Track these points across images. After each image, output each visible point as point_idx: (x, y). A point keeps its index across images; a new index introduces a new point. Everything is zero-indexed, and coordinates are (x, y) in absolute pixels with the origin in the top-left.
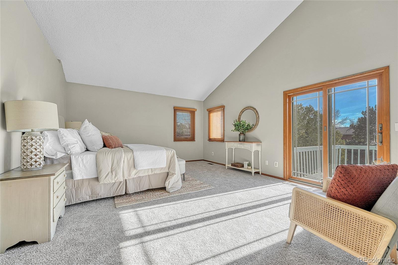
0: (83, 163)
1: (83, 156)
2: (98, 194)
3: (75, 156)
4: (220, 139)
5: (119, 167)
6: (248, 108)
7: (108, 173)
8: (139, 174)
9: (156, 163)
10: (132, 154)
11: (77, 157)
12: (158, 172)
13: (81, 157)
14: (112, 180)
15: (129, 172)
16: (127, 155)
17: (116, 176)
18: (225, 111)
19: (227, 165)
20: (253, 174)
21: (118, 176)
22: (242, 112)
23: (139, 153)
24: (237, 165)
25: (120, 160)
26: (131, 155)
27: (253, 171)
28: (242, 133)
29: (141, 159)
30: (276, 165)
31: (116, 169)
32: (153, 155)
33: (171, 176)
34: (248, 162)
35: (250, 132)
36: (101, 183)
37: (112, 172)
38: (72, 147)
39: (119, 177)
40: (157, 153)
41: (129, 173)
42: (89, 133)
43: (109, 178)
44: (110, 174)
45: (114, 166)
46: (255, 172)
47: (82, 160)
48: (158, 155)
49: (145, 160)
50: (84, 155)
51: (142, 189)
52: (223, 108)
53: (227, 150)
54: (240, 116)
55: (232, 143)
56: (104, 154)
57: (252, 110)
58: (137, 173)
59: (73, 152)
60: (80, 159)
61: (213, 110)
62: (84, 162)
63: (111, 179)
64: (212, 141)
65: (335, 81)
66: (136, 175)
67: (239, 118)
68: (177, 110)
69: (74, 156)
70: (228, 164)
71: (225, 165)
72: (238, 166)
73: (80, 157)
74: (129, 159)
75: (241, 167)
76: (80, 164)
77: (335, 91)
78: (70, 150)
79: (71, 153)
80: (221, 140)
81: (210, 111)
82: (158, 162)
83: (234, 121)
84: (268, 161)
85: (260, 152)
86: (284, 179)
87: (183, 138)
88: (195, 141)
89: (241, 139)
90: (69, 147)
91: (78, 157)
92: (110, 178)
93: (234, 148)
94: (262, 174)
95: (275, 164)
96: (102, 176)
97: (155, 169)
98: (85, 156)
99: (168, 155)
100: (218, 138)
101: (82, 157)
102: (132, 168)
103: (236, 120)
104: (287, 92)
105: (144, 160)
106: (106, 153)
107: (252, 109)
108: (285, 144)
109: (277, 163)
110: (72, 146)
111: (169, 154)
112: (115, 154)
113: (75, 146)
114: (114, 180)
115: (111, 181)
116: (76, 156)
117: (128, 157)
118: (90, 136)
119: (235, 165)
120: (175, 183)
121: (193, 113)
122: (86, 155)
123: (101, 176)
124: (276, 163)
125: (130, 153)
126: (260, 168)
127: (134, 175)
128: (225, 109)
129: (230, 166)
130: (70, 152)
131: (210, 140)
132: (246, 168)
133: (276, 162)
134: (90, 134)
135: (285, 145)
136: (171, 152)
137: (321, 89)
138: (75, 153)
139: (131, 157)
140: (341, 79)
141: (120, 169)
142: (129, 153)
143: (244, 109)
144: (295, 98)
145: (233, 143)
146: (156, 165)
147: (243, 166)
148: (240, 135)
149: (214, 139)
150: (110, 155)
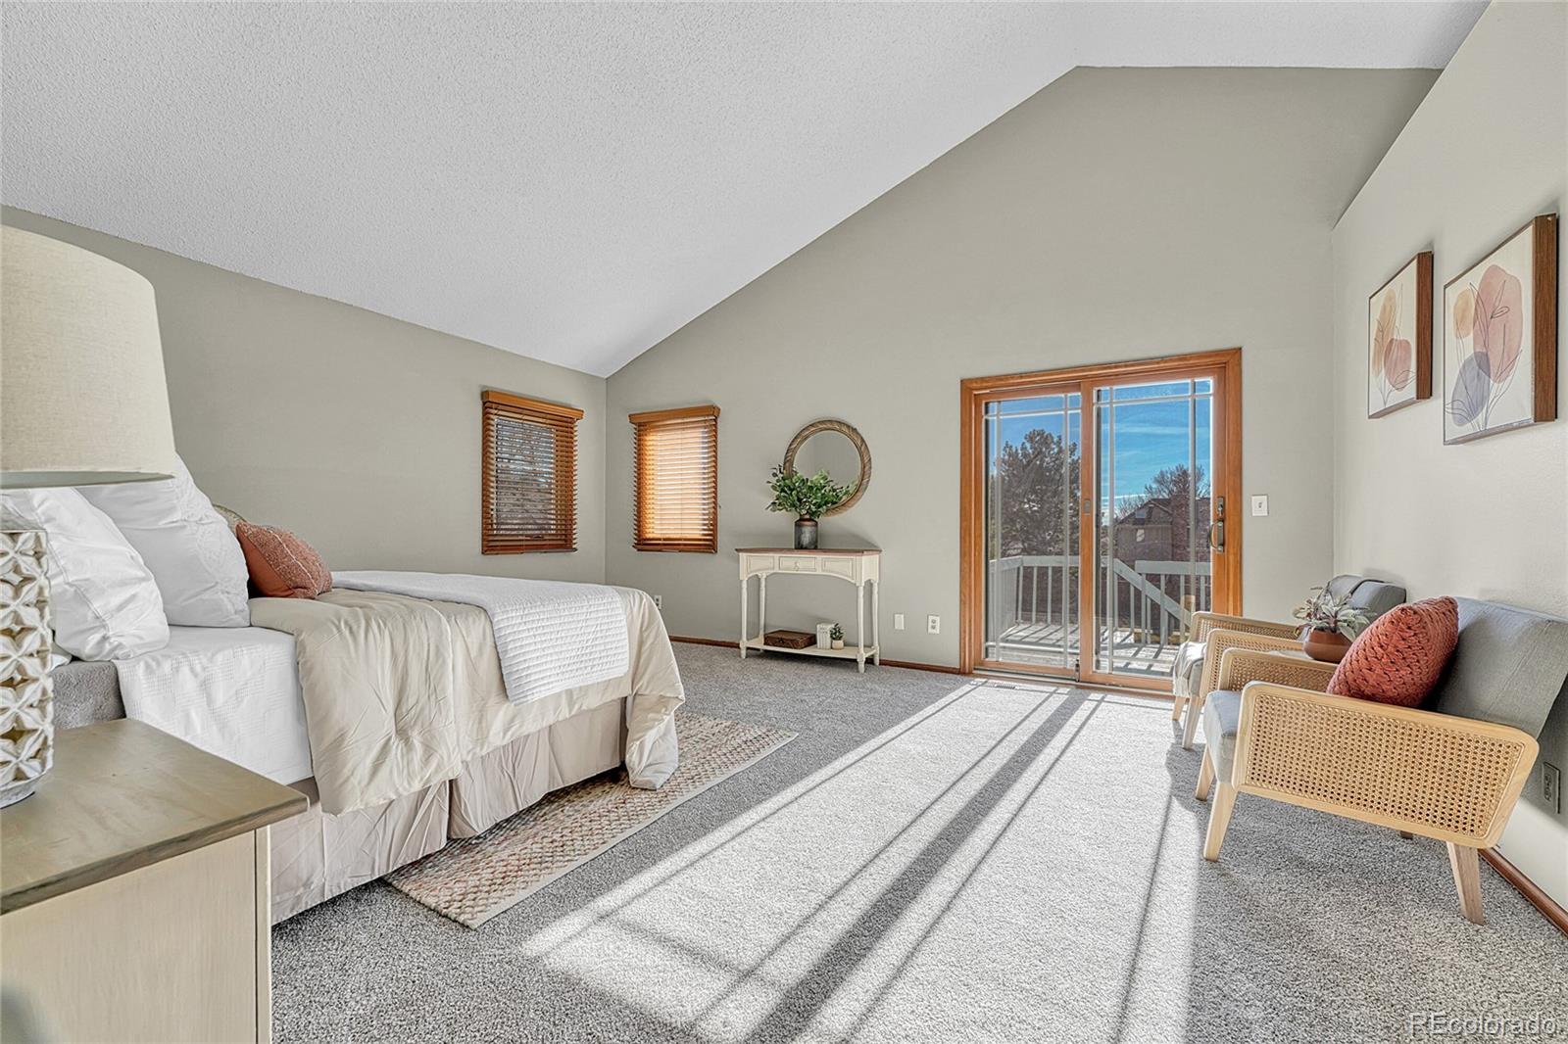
0: (210, 701)
1: (211, 660)
2: (307, 884)
3: (148, 666)
4: (700, 540)
5: (437, 701)
6: (829, 425)
7: (386, 746)
8: (521, 726)
9: (594, 659)
10: (488, 622)
11: (167, 666)
12: (593, 701)
13: (198, 668)
14: (410, 777)
15: (480, 723)
16: (464, 633)
17: (429, 751)
18: (719, 427)
19: (744, 643)
20: (862, 666)
21: (443, 751)
22: (800, 437)
23: (517, 617)
24: (791, 640)
25: (440, 662)
26: (482, 626)
27: (862, 655)
28: (807, 517)
29: (532, 648)
30: (933, 627)
31: (427, 712)
32: (579, 621)
33: (658, 712)
34: (833, 626)
35: (835, 514)
36: (348, 810)
37: (402, 733)
38: (120, 608)
39: (446, 759)
40: (592, 609)
41: (476, 726)
42: (172, 510)
43: (391, 772)
44: (397, 746)
45: (412, 701)
46: (867, 659)
47: (205, 686)
48: (597, 619)
49: (551, 651)
50: (213, 655)
51: (525, 796)
52: (708, 416)
53: (744, 585)
54: (791, 451)
55: (771, 554)
56: (346, 632)
57: (844, 433)
58: (512, 720)
59: (121, 640)
60: (188, 683)
61: (658, 421)
62: (220, 697)
63: (405, 772)
64: (659, 548)
65: (1116, 367)
66: (510, 733)
67: (788, 461)
68: (500, 407)
69: (142, 664)
70: (748, 640)
71: (737, 646)
72: (794, 644)
73: (185, 669)
74: (474, 653)
75: (806, 647)
76: (193, 714)
77: (1113, 397)
78: (104, 626)
79: (107, 647)
80: (705, 545)
81: (643, 424)
82: (600, 652)
83: (775, 471)
84: (902, 616)
85: (876, 585)
86: (962, 672)
87: (521, 538)
88: (576, 550)
89: (806, 539)
90: (97, 605)
91: (176, 670)
92: (400, 773)
93: (765, 577)
94: (882, 663)
95: (930, 624)
96: (349, 766)
97: (584, 690)
98: (219, 658)
99: (632, 618)
100: (684, 536)
101: (204, 669)
102: (494, 698)
103: (778, 467)
104: (975, 385)
105: (543, 650)
106: (355, 628)
107: (844, 429)
108: (965, 555)
109: (938, 619)
110: (116, 600)
111: (635, 610)
112: (409, 631)
113: (134, 597)
114: (422, 779)
115: (405, 784)
116: (158, 664)
117: (468, 640)
118: (184, 527)
119: (782, 639)
120: (660, 741)
121: (563, 424)
122: (228, 652)
123: (346, 772)
124: (933, 622)
125: (474, 622)
126: (876, 643)
127: (502, 734)
128: (719, 420)
129: (759, 644)
130: (96, 637)
131: (643, 544)
132: (823, 647)
133: (934, 618)
134: (177, 516)
135: (967, 558)
136: (641, 602)
137: (1077, 387)
138: (138, 646)
139: (484, 639)
140: (1132, 365)
141: (443, 713)
142: (471, 619)
143: (812, 425)
144: (993, 406)
145: (777, 555)
146: (595, 669)
147: (812, 640)
148: (799, 524)
149: (664, 540)
150: (378, 635)
